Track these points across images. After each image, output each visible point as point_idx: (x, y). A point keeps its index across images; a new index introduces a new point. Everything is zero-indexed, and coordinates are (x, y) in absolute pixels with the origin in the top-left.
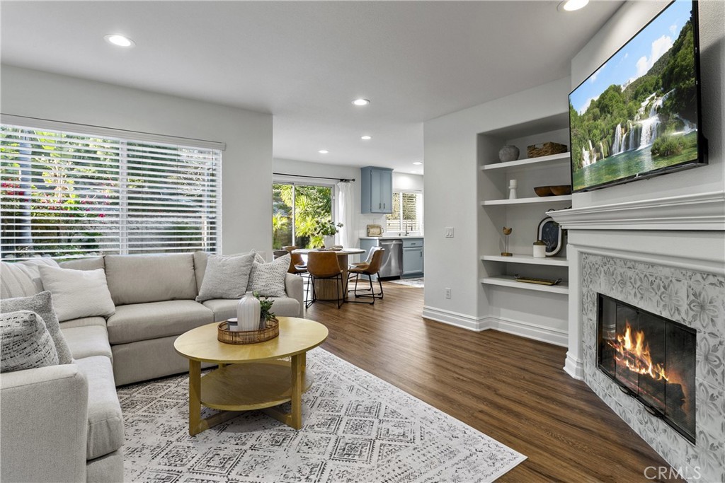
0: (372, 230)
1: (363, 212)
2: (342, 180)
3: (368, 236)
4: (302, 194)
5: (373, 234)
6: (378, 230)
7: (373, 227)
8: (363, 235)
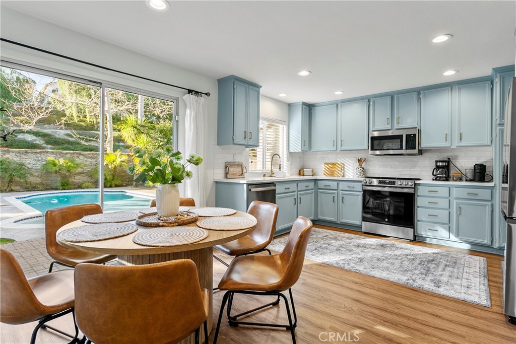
0: (232, 170)
1: (219, 143)
2: (190, 91)
3: (226, 177)
4: (142, 133)
5: (233, 174)
6: (240, 169)
7: (233, 164)
8: (220, 176)
